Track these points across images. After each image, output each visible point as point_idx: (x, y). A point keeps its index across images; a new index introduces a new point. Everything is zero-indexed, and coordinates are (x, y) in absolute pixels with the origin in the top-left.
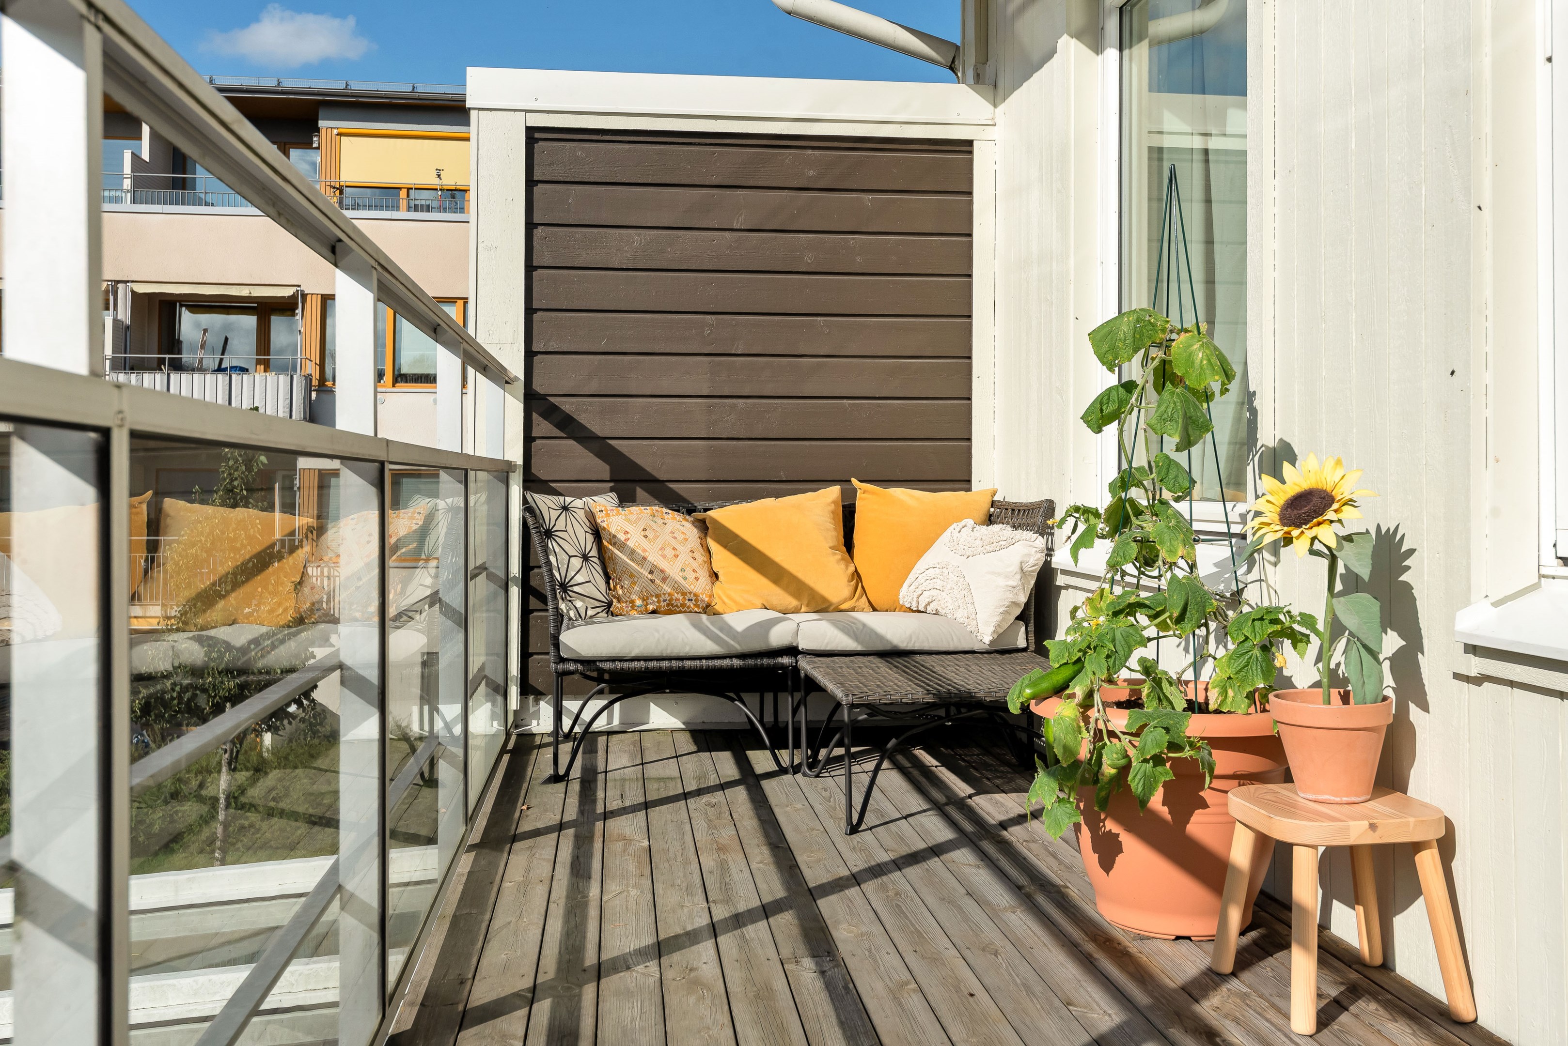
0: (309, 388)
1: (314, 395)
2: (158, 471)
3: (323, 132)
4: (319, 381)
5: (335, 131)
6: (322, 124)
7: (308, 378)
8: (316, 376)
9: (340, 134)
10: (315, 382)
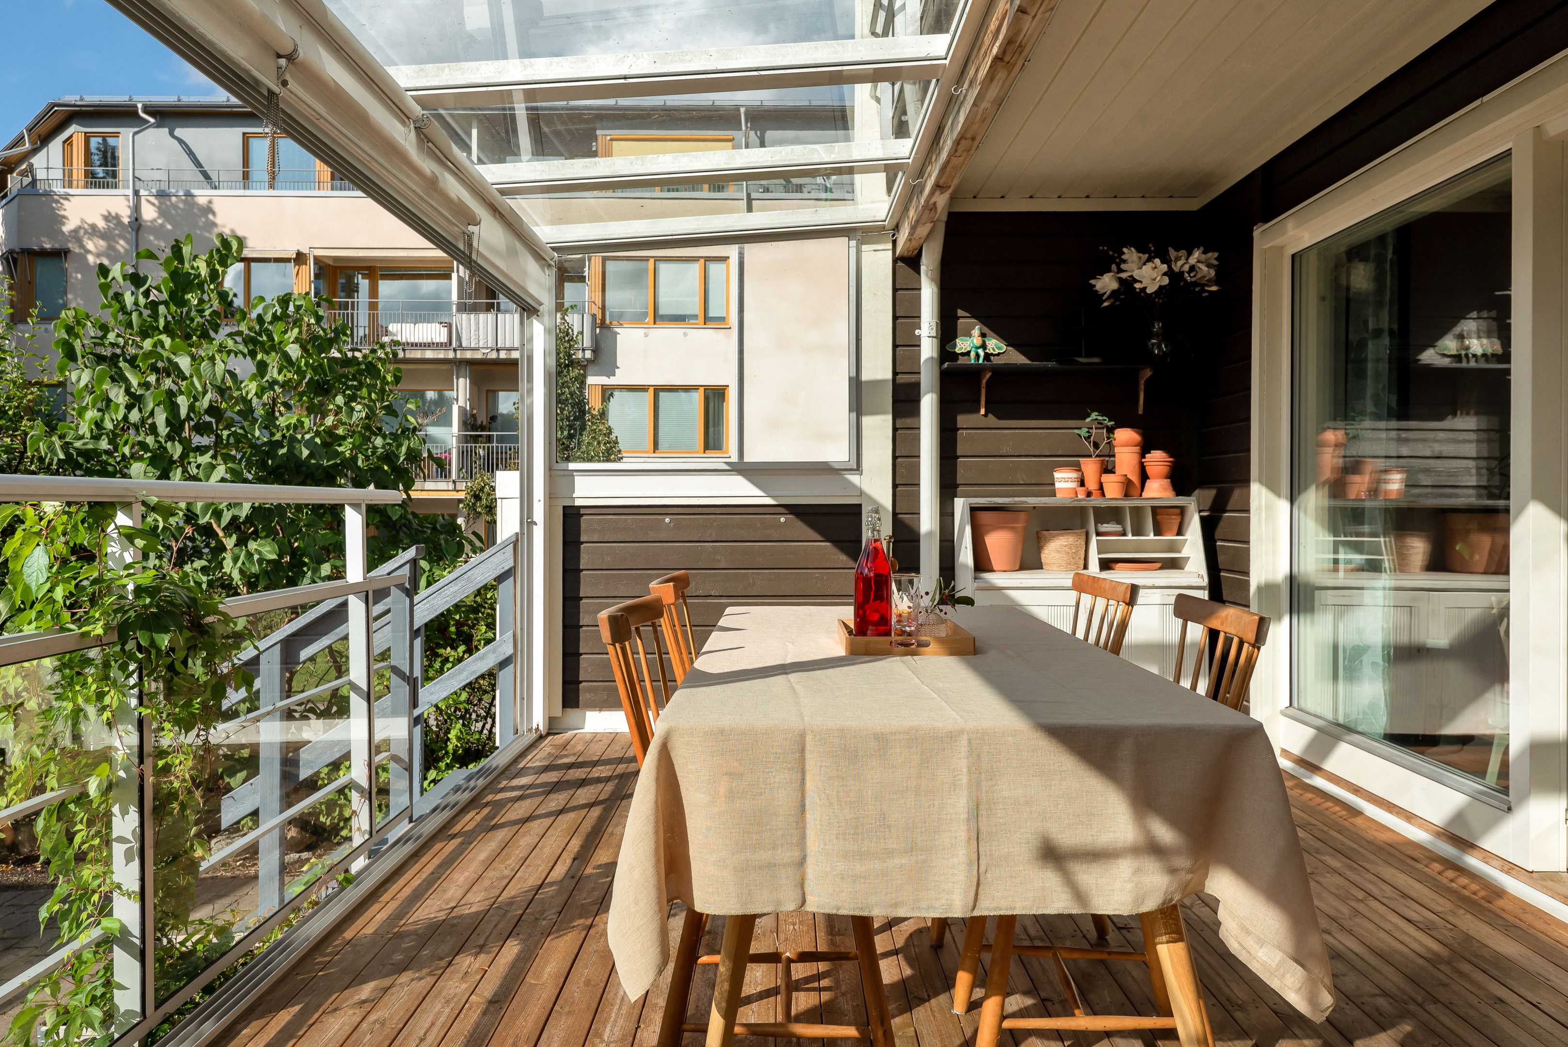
0: (594, 326)
1: (598, 330)
2: (487, 391)
3: (600, 139)
4: (601, 320)
5: (609, 138)
6: (598, 132)
7: (594, 316)
8: (599, 316)
9: (612, 140)
10: (598, 321)
